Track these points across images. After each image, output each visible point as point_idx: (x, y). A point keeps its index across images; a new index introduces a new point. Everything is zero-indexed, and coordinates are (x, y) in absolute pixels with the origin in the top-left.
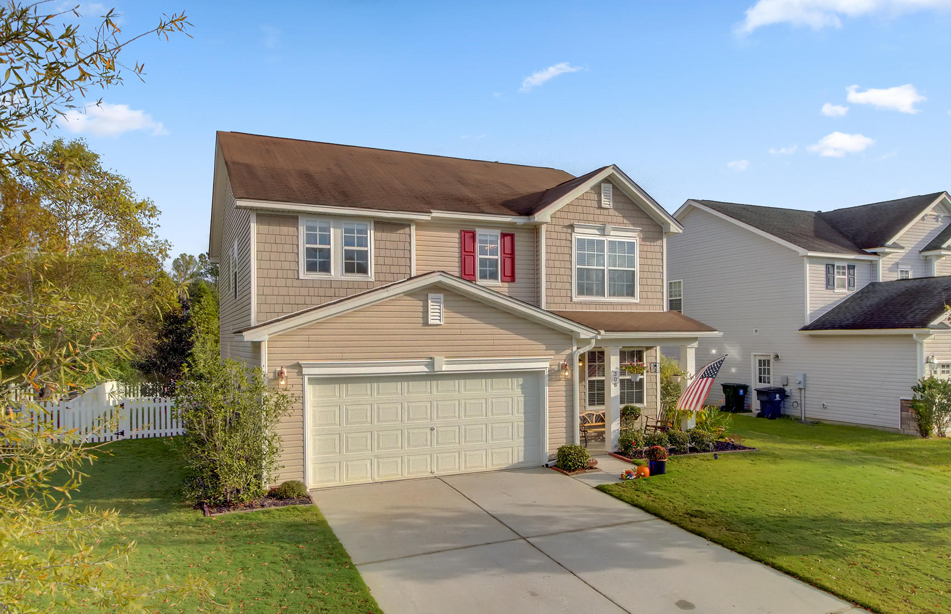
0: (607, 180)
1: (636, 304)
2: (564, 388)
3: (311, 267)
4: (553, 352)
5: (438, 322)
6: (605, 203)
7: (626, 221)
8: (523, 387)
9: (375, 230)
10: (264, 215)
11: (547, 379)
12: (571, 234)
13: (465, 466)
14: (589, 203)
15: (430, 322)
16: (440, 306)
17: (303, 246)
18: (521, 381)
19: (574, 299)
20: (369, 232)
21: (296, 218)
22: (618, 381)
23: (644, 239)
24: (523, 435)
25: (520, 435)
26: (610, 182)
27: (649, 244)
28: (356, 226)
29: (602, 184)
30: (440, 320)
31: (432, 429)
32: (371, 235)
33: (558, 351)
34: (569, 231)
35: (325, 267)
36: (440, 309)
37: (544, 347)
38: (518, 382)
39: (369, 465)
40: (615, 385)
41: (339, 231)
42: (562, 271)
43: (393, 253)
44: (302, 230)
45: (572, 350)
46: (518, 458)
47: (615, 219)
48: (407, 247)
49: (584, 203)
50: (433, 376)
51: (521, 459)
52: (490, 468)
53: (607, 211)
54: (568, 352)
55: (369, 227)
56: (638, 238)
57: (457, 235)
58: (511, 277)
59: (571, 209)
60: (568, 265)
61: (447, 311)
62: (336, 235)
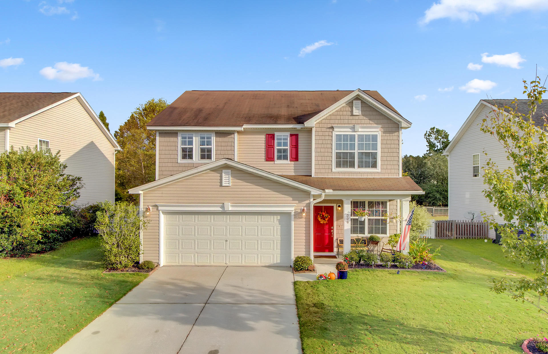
0: (357, 98)
1: (378, 173)
2: (304, 223)
3: (184, 157)
4: (297, 202)
5: (228, 185)
6: (355, 112)
7: (371, 122)
8: (280, 221)
9: (216, 136)
10: (162, 133)
11: (293, 217)
12: (332, 132)
13: (245, 261)
14: (345, 113)
15: (223, 185)
16: (229, 176)
17: (180, 146)
18: (279, 217)
19: (334, 170)
20: (212, 138)
21: (177, 133)
22: (350, 220)
23: (384, 132)
24: (280, 248)
25: (278, 248)
26: (360, 99)
27: (389, 135)
28: (206, 135)
29: (354, 101)
30: (229, 183)
31: (226, 241)
32: (214, 139)
33: (300, 201)
34: (331, 130)
35: (191, 157)
36: (229, 178)
37: (291, 199)
38: (277, 218)
39: (193, 257)
40: (348, 222)
41: (197, 138)
42: (326, 154)
43: (225, 148)
44: (180, 138)
45: (310, 201)
46: (277, 261)
47: (363, 121)
48: (233, 145)
49: (341, 113)
50: (224, 213)
51: (279, 261)
52: (260, 264)
53: (357, 117)
54: (308, 202)
55: (212, 136)
56: (380, 132)
57: (264, 137)
58: (295, 158)
59: (333, 117)
60: (330, 150)
61: (233, 179)
62: (196, 141)
